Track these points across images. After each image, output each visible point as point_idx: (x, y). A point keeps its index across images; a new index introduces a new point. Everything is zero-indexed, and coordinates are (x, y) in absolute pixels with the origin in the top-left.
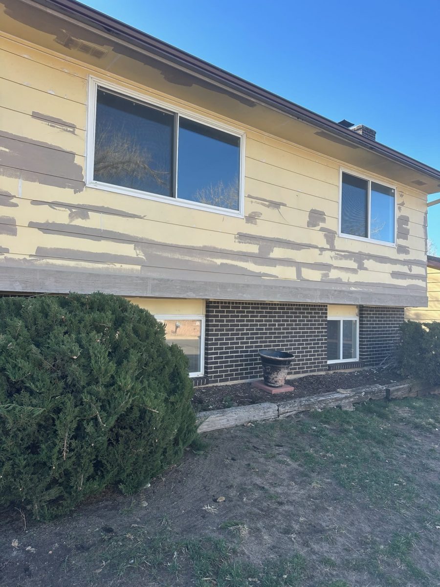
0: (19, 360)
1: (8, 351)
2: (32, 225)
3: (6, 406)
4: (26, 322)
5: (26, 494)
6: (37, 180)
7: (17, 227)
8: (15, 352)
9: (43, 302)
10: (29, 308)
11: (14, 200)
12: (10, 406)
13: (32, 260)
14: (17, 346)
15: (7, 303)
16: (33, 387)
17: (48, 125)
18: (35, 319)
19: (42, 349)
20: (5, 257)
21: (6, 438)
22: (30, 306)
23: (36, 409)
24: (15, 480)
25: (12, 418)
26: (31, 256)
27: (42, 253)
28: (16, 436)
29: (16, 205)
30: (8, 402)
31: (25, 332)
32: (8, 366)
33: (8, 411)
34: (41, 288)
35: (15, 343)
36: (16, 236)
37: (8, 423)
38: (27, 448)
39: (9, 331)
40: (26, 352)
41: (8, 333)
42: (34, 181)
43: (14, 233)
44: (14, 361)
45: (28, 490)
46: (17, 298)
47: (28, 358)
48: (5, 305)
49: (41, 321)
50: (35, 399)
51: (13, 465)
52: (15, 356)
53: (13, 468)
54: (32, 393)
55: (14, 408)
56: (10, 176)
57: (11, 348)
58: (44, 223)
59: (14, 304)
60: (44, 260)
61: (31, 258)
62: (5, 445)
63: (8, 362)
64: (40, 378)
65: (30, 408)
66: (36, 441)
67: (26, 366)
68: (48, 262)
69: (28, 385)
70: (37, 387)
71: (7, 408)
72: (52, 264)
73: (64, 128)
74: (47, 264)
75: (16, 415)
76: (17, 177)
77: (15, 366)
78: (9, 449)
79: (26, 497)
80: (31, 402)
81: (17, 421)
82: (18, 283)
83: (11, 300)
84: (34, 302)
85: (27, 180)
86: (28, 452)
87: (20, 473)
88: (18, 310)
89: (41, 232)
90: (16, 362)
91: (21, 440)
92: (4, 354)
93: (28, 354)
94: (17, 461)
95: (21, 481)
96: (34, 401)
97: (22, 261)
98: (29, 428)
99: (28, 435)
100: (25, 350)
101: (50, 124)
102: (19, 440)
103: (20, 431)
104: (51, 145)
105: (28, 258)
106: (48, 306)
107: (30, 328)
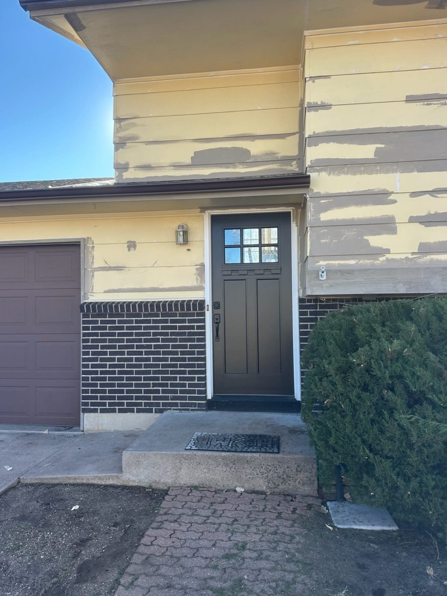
0: (417, 368)
1: (404, 358)
2: (412, 220)
3: (408, 416)
4: (418, 326)
5: (436, 519)
6: (415, 170)
7: (397, 225)
8: (412, 359)
9: (435, 304)
10: (420, 311)
11: (392, 197)
12: (412, 417)
13: (415, 258)
14: (413, 353)
15: (395, 305)
16: (436, 399)
17: (424, 105)
18: (428, 324)
19: (441, 357)
20: (387, 258)
21: (410, 451)
22: (422, 309)
23: (442, 425)
24: (424, 500)
25: (416, 431)
26: (413, 253)
27: (425, 249)
28: (420, 451)
29: (394, 202)
30: (409, 413)
31: (419, 337)
32: (406, 374)
33: (411, 423)
34: (427, 289)
35: (411, 350)
36: (396, 234)
37: (412, 436)
38: (434, 468)
39: (402, 336)
40: (423, 359)
41: (402, 338)
42: (412, 171)
43: (393, 231)
44: (411, 369)
45: (438, 515)
46: (404, 301)
47: (426, 366)
48: (393, 308)
49: (435, 325)
50: (439, 413)
51: (419, 483)
52: (413, 363)
53: (420, 486)
54: (434, 405)
55: (417, 421)
56: (387, 172)
57: (407, 354)
58: (426, 215)
59: (403, 307)
60: (429, 257)
61: (413, 256)
62: (411, 460)
63: (406, 370)
64: (442, 390)
65: (434, 423)
66: (443, 462)
67: (426, 375)
68: (432, 259)
69: (430, 396)
70: (440, 399)
71: (409, 419)
72: (437, 260)
73: (442, 102)
74: (432, 260)
75: (420, 428)
76: (394, 171)
77: (413, 374)
78: (414, 464)
79: (436, 523)
80: (435, 416)
81: (422, 435)
82: (402, 285)
83: (399, 303)
84: (425, 303)
85: (404, 172)
86: (435, 473)
87: (428, 493)
88: (408, 314)
89: (423, 226)
90: (414, 370)
91: (427, 457)
92: (400, 361)
93: (426, 362)
94: (424, 479)
95: (431, 504)
96: (438, 416)
97: (404, 261)
98: (435, 445)
99: (434, 453)
100: (422, 357)
101: (425, 103)
102: (425, 456)
103: (424, 446)
104: (428, 126)
105: (410, 256)
106: (441, 307)
107: (423, 333)
